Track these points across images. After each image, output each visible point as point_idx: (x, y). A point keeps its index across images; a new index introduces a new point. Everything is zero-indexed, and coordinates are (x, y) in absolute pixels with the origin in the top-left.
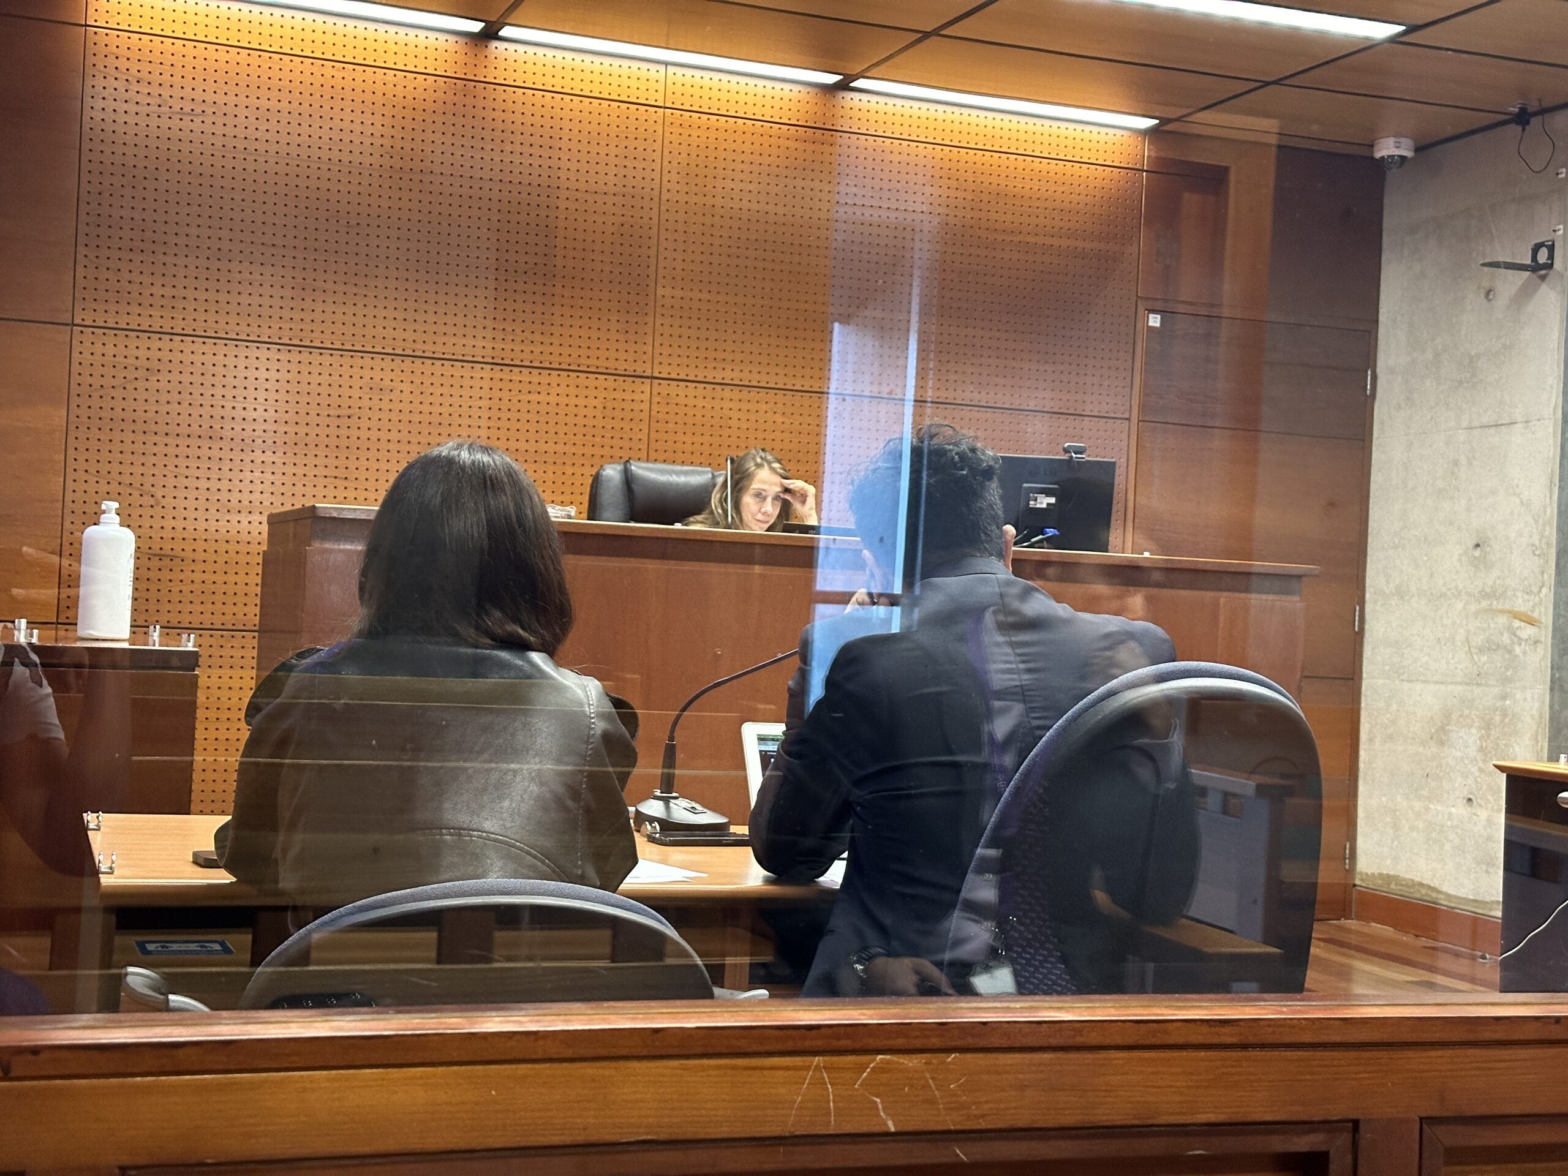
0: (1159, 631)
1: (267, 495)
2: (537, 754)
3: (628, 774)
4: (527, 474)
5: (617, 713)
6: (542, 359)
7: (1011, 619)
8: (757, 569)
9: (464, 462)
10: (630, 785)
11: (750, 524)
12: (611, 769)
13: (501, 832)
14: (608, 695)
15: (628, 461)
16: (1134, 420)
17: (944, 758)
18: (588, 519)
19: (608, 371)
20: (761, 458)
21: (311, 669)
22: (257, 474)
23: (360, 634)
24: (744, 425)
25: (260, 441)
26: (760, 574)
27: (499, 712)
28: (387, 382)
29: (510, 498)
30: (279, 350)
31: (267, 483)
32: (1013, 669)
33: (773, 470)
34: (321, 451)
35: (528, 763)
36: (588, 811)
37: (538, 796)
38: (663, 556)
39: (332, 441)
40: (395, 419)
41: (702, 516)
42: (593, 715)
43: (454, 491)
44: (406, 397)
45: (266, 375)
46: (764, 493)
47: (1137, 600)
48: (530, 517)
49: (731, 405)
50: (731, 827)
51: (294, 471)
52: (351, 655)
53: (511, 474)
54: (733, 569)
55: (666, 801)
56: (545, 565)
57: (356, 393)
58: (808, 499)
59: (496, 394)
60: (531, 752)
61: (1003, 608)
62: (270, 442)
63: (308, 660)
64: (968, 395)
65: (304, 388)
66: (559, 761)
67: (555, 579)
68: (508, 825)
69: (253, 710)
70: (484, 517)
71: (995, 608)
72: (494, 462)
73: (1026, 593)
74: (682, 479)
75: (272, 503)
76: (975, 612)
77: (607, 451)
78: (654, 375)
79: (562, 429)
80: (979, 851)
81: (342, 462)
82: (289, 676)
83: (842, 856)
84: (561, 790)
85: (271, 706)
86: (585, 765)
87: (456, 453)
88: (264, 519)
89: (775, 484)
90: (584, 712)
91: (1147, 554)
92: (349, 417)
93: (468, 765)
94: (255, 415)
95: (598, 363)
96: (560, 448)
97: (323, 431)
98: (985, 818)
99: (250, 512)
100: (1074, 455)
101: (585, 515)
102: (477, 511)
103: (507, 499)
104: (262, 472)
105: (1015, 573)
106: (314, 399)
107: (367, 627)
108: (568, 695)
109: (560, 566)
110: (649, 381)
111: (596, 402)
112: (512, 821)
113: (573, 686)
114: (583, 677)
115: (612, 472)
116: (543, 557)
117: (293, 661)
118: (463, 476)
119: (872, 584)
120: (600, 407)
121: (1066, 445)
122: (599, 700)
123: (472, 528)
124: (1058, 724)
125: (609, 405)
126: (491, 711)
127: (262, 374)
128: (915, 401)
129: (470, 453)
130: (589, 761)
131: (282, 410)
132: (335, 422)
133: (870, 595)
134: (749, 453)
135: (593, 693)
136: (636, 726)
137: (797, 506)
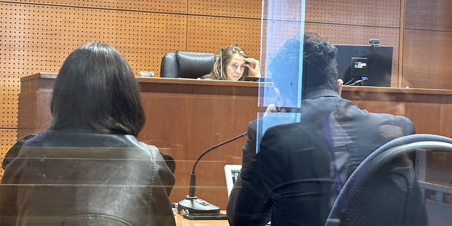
0: (408, 120)
1: (21, 69)
2: (129, 180)
3: (171, 188)
4: (124, 57)
5: (165, 161)
6: (139, 7)
7: (341, 117)
8: (234, 97)
9: (95, 52)
10: (172, 193)
11: (230, 78)
12: (163, 186)
13: (115, 215)
14: (161, 153)
15: (177, 51)
16: (402, 28)
17: (313, 180)
18: (160, 77)
19: (168, 12)
20: (235, 49)
21: (30, 144)
22: (16, 60)
23: (51, 129)
24: (228, 34)
25: (17, 46)
26: (235, 100)
27: (113, 162)
28: (72, 19)
29: (116, 67)
30: (25, 6)
31: (21, 64)
32: (343, 139)
33: (240, 54)
34: (44, 49)
35: (126, 184)
36: (153, 205)
37: (131, 199)
38: (192, 92)
39: (49, 45)
40: (76, 35)
41: (210, 75)
42: (154, 163)
43: (91, 64)
44: (80, 25)
45: (20, 17)
46: (236, 64)
47: (401, 107)
48: (125, 75)
49: (222, 25)
50: (221, 211)
51: (32, 59)
52: (47, 138)
53: (116, 57)
54: (223, 98)
55: (192, 200)
56: (132, 97)
57: (58, 24)
58: (256, 66)
59: (119, 23)
60: (127, 179)
61: (338, 113)
62: (22, 46)
63: (29, 140)
64: (327, 19)
65: (36, 22)
66: (139, 183)
67: (136, 102)
68: (117, 212)
69: (5, 162)
70: (104, 76)
71: (335, 112)
72: (109, 51)
73: (347, 106)
74: (201, 59)
75: (23, 73)
76: (327, 113)
77: (168, 47)
78: (188, 13)
79: (148, 38)
80: (328, 220)
81: (53, 54)
82: (20, 148)
83: (268, 224)
84: (140, 196)
85: (13, 160)
86: (151, 185)
87: (92, 47)
88: (19, 79)
89: (241, 60)
90: (150, 162)
91: (407, 88)
92: (56, 35)
93: (99, 185)
94: (15, 34)
95: (164, 8)
96: (148, 46)
97: (45, 41)
98: (331, 204)
99: (14, 77)
100: (374, 45)
101: (159, 75)
102: (101, 73)
103: (115, 67)
104: (19, 59)
105: (342, 96)
106: (41, 27)
107: (54, 125)
108: (144, 154)
109: (139, 97)
110: (186, 16)
111: (163, 26)
112: (119, 210)
113: (146, 150)
114: (150, 146)
115: (171, 56)
116: (131, 93)
117: (22, 141)
118: (95, 58)
119: (278, 102)
120: (165, 28)
121: (370, 40)
122: (157, 156)
123: (99, 81)
124: (362, 163)
125: (169, 27)
126: (109, 161)
127: (18, 16)
128: (305, 22)
129: (98, 47)
130: (153, 183)
131: (27, 32)
132: (49, 37)
133: (277, 108)
134: (229, 47)
135: (155, 153)
136: (174, 167)
137: (251, 69)
